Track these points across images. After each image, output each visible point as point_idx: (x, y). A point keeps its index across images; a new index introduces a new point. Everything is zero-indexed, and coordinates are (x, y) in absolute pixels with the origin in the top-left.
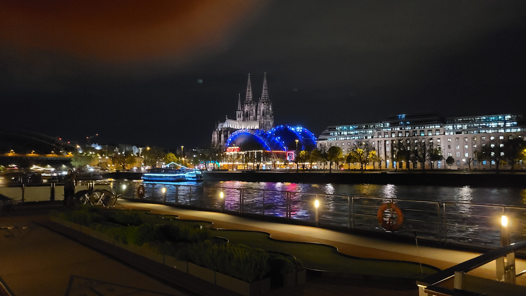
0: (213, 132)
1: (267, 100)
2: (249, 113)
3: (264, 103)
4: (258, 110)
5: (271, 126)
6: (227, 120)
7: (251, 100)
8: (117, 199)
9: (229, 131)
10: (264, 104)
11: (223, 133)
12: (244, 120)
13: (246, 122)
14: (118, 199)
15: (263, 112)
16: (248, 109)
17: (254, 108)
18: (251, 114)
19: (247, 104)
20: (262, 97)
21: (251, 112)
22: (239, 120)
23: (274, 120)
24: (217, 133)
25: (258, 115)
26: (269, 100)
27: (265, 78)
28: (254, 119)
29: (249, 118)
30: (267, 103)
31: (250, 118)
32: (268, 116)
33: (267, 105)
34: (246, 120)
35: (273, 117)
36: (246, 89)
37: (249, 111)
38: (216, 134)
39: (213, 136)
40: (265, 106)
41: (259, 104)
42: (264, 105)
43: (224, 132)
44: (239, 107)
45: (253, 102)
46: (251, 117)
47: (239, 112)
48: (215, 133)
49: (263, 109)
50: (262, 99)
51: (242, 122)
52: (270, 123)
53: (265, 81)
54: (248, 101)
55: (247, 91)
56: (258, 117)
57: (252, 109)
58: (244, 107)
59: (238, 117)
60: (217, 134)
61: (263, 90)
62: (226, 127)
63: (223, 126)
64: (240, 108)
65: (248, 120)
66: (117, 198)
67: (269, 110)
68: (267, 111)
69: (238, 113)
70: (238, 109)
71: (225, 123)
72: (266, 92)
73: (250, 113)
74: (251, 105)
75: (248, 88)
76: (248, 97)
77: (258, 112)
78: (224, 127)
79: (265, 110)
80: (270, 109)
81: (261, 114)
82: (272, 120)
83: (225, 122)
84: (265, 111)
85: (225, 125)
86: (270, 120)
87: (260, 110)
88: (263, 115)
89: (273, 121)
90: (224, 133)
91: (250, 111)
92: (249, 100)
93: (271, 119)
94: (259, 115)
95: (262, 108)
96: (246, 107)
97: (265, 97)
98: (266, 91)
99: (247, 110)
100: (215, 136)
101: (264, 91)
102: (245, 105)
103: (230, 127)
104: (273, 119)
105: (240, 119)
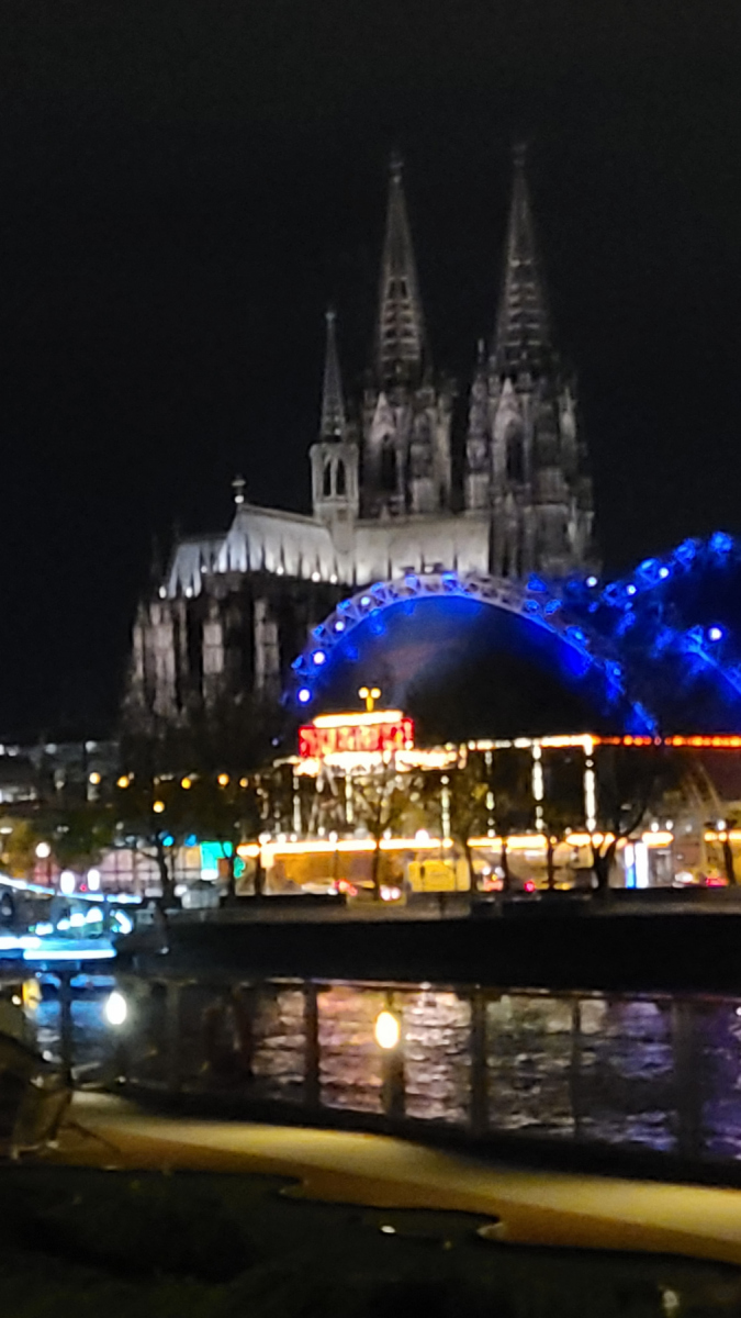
0: (141, 608)
1: (543, 351)
2: (400, 457)
3: (514, 380)
4: (474, 429)
5: (577, 550)
6: (242, 519)
7: (415, 357)
8: (69, 1099)
9: (259, 597)
10: (521, 385)
11: (214, 611)
12: (366, 513)
13: (386, 526)
14: (80, 1097)
15: (514, 445)
16: (391, 431)
17: (439, 421)
18: (415, 470)
19: (389, 387)
20: (500, 331)
21: (417, 449)
22: (335, 516)
23: (595, 509)
24: (167, 614)
25: (469, 472)
26: (556, 357)
27: (520, 184)
28: (442, 502)
29: (401, 498)
30: (543, 381)
31: (415, 497)
32: (553, 476)
33: (538, 395)
34: (385, 509)
35: (587, 482)
36: (378, 274)
37: (400, 442)
38: (162, 620)
39: (138, 641)
40: (525, 397)
41: (477, 390)
42: (518, 391)
43: (225, 605)
44: (334, 416)
45: (430, 370)
46: (421, 488)
47: (333, 455)
48: (156, 619)
49: (512, 424)
50: (499, 347)
51: (356, 528)
52: (565, 529)
53: (520, 212)
54: (391, 366)
55: (386, 291)
56: (475, 484)
57: (426, 430)
58: (366, 414)
59: (327, 491)
60: (170, 627)
61: (510, 276)
62: (238, 572)
63: (213, 558)
64: (340, 419)
65: (394, 514)
66: (70, 1084)
67: (556, 428)
68: (544, 437)
69: (322, 458)
70: (325, 432)
71: (232, 535)
72: (529, 292)
73: (409, 458)
74: (419, 394)
75: (388, 268)
76: (390, 334)
77: (476, 448)
78: (222, 566)
79: (528, 428)
80: (567, 421)
81: (500, 462)
82: (578, 507)
83: (227, 528)
84: (526, 445)
85: (233, 556)
86: (568, 504)
87: (488, 437)
88: (514, 467)
89: (590, 515)
90: (221, 617)
91: (410, 444)
92: (398, 361)
93: (574, 501)
94: (479, 470)
95: (503, 420)
96: (377, 417)
97: (526, 335)
98: (531, 285)
99: (386, 437)
100: (157, 641)
101: (514, 287)
102: (368, 399)
103: (270, 565)
104: (590, 503)
105: (342, 506)
